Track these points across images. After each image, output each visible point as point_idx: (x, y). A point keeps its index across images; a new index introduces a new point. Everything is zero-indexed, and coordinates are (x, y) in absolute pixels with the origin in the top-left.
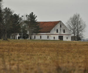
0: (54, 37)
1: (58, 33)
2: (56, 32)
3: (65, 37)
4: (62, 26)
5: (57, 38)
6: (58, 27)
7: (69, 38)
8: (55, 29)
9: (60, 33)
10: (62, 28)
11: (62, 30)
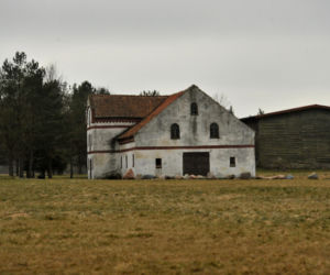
0: (158, 162)
1: (179, 143)
2: (167, 135)
3: (219, 157)
4: (201, 109)
5: (174, 162)
6: (180, 115)
7: (244, 160)
8: (160, 124)
9: (190, 140)
10: (199, 119)
11: (199, 127)
